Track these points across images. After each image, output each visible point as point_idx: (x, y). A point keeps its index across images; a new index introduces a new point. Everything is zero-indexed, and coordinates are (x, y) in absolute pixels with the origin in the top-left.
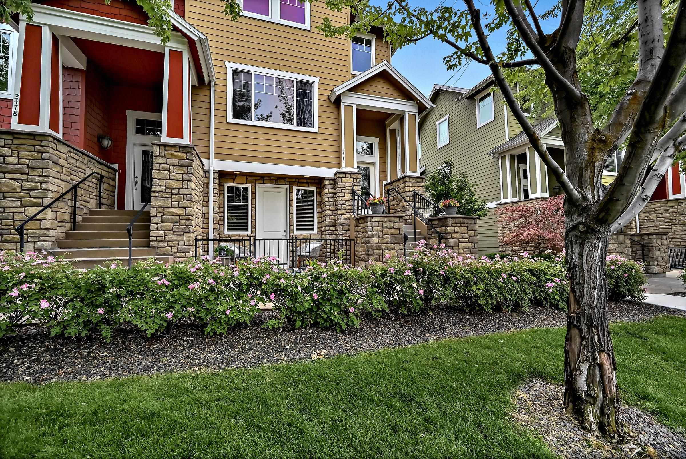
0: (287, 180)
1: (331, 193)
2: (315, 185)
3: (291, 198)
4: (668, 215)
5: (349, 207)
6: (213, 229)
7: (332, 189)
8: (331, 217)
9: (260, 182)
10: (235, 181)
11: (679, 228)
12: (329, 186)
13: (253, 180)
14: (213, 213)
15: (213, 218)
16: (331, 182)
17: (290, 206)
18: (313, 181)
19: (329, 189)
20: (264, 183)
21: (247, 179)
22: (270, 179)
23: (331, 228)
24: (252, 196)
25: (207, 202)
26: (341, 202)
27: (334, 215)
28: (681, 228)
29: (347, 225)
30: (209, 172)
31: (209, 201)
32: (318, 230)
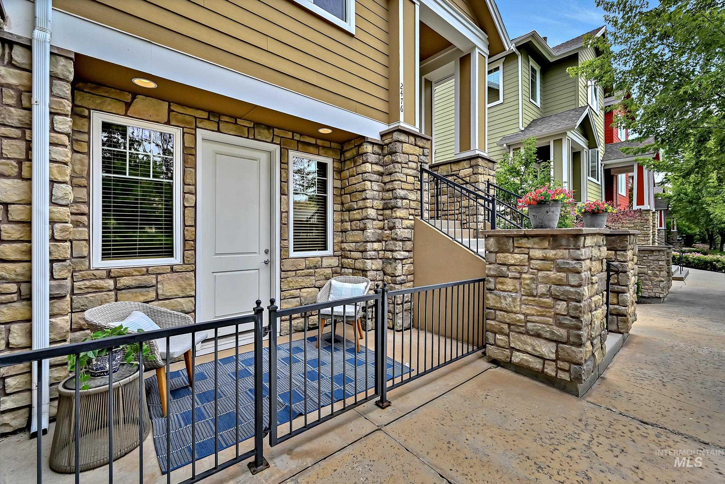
0: (276, 131)
1: (374, 173)
2: (331, 153)
3: (284, 175)
4: (633, 225)
5: (413, 204)
6: (52, 261)
7: (376, 164)
8: (375, 222)
9: (206, 124)
10: (132, 108)
11: (641, 238)
12: (372, 158)
13: (188, 118)
14: (52, 203)
15: (52, 222)
16: (376, 148)
17: (282, 194)
18: (327, 144)
19: (372, 163)
20: (219, 131)
21: (170, 111)
22: (236, 123)
23: (376, 246)
24: (185, 161)
25: (20, 162)
26: (402, 193)
27: (381, 218)
28: (643, 238)
29: (409, 240)
30: (29, 48)
31: (29, 159)
32: (336, 248)
